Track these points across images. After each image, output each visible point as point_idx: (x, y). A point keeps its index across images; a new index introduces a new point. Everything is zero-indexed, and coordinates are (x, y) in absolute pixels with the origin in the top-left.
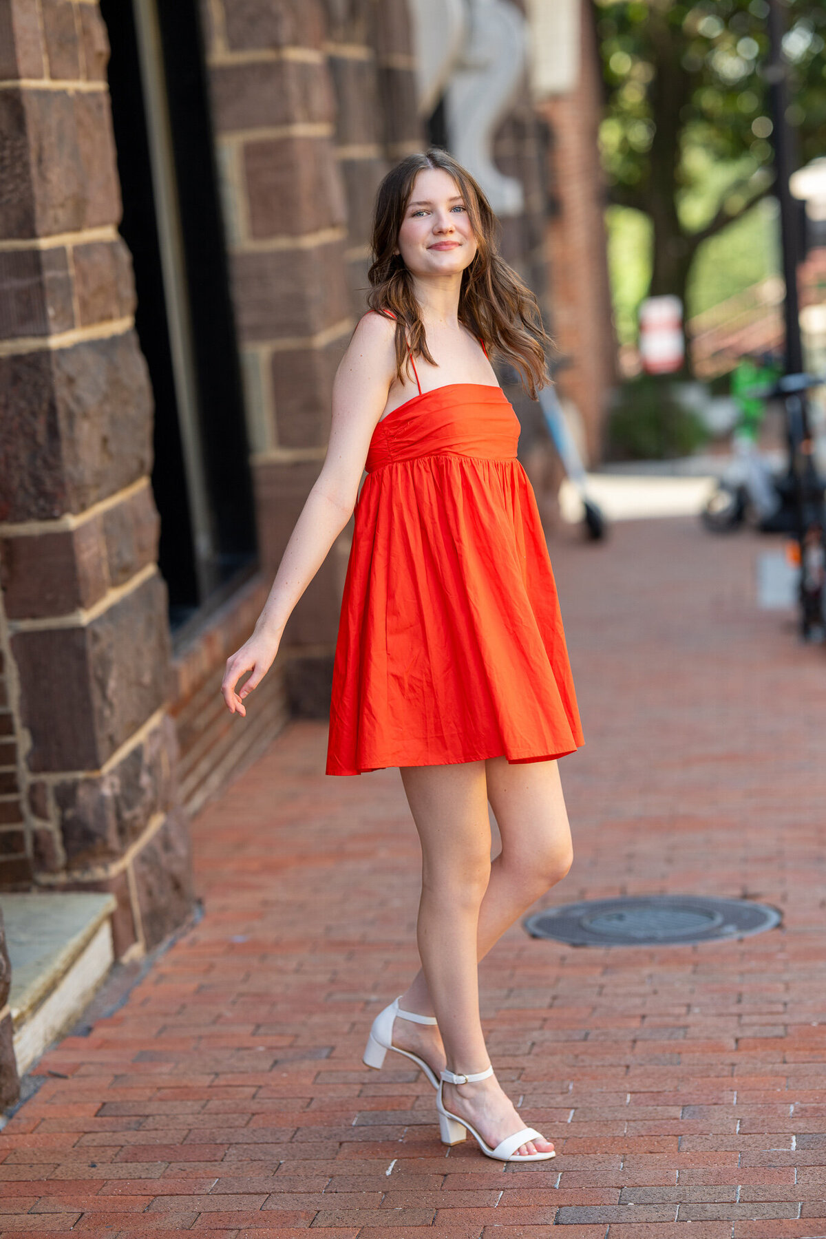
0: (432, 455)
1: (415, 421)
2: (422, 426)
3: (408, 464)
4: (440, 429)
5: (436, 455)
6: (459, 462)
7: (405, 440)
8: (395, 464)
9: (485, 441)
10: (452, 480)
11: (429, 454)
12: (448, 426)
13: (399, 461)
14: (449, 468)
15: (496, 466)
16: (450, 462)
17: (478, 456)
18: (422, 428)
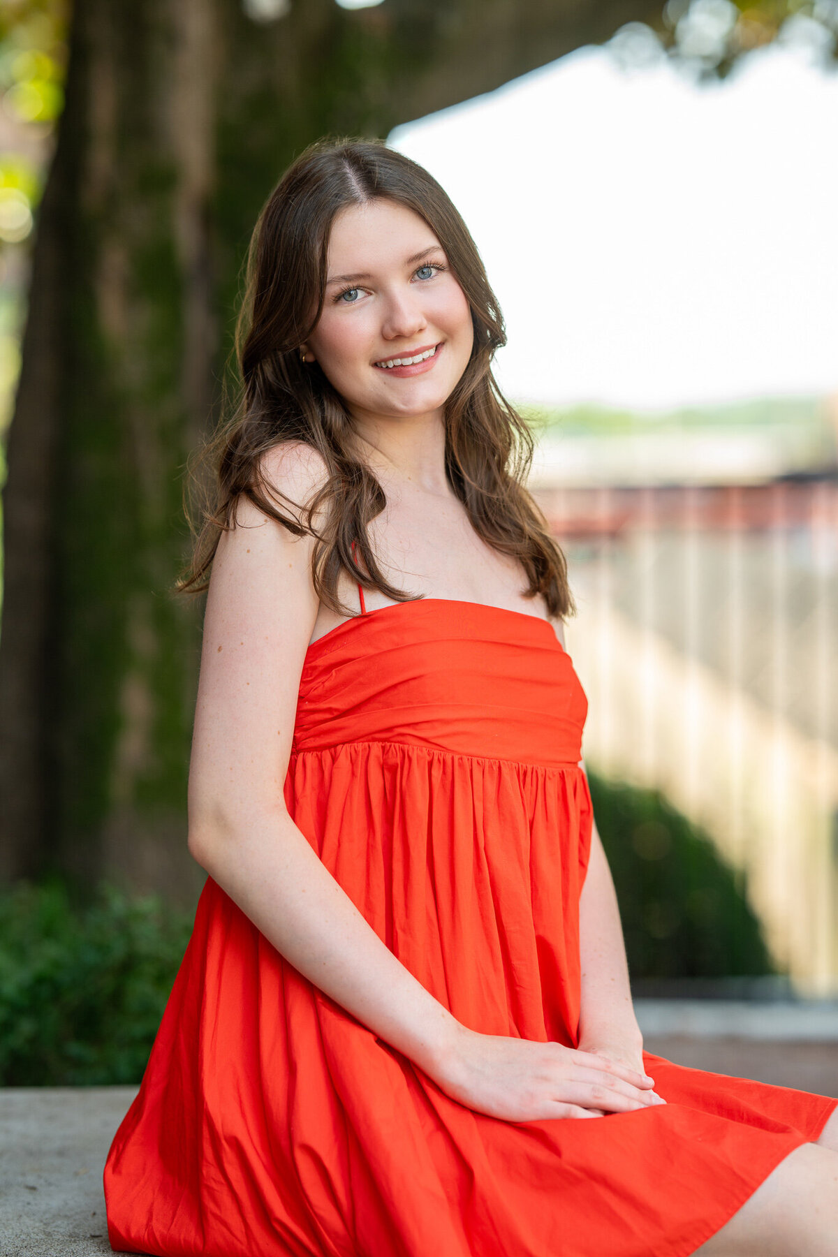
0: (374, 740)
1: (347, 670)
2: (361, 679)
3: (327, 755)
4: (395, 686)
5: (383, 740)
6: (428, 758)
7: (323, 705)
8: (301, 755)
9: (493, 720)
10: (407, 799)
11: (370, 737)
12: (413, 683)
13: (310, 750)
14: (405, 772)
15: (522, 776)
16: (410, 759)
17: (473, 751)
18: (361, 684)
